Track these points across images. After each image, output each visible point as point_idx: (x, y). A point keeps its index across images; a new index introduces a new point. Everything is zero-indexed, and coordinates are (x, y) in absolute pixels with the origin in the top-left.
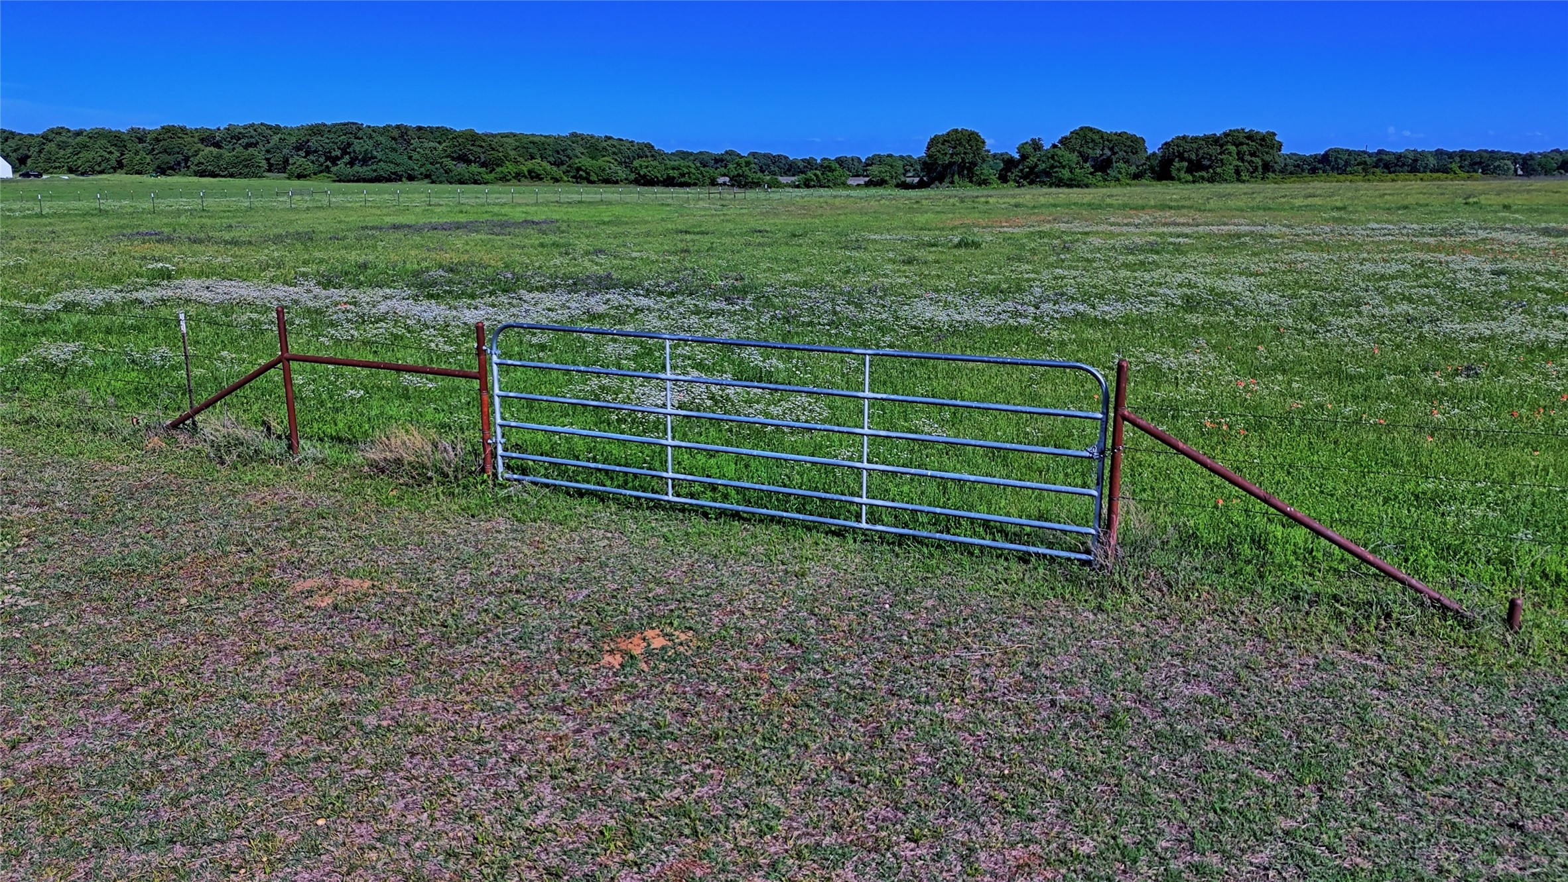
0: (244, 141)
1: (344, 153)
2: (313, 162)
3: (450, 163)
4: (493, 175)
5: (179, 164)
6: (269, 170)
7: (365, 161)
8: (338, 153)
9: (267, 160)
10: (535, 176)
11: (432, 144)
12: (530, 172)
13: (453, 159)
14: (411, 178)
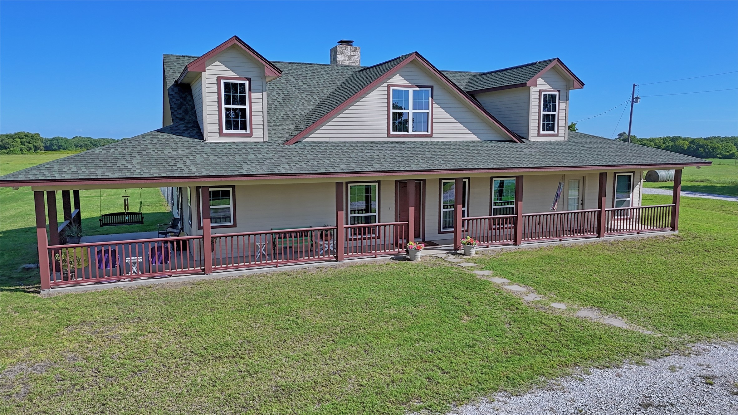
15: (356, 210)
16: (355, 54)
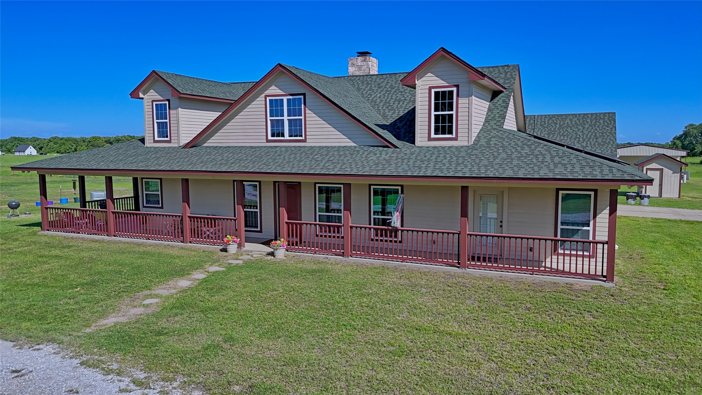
15: (252, 206)
16: (365, 64)
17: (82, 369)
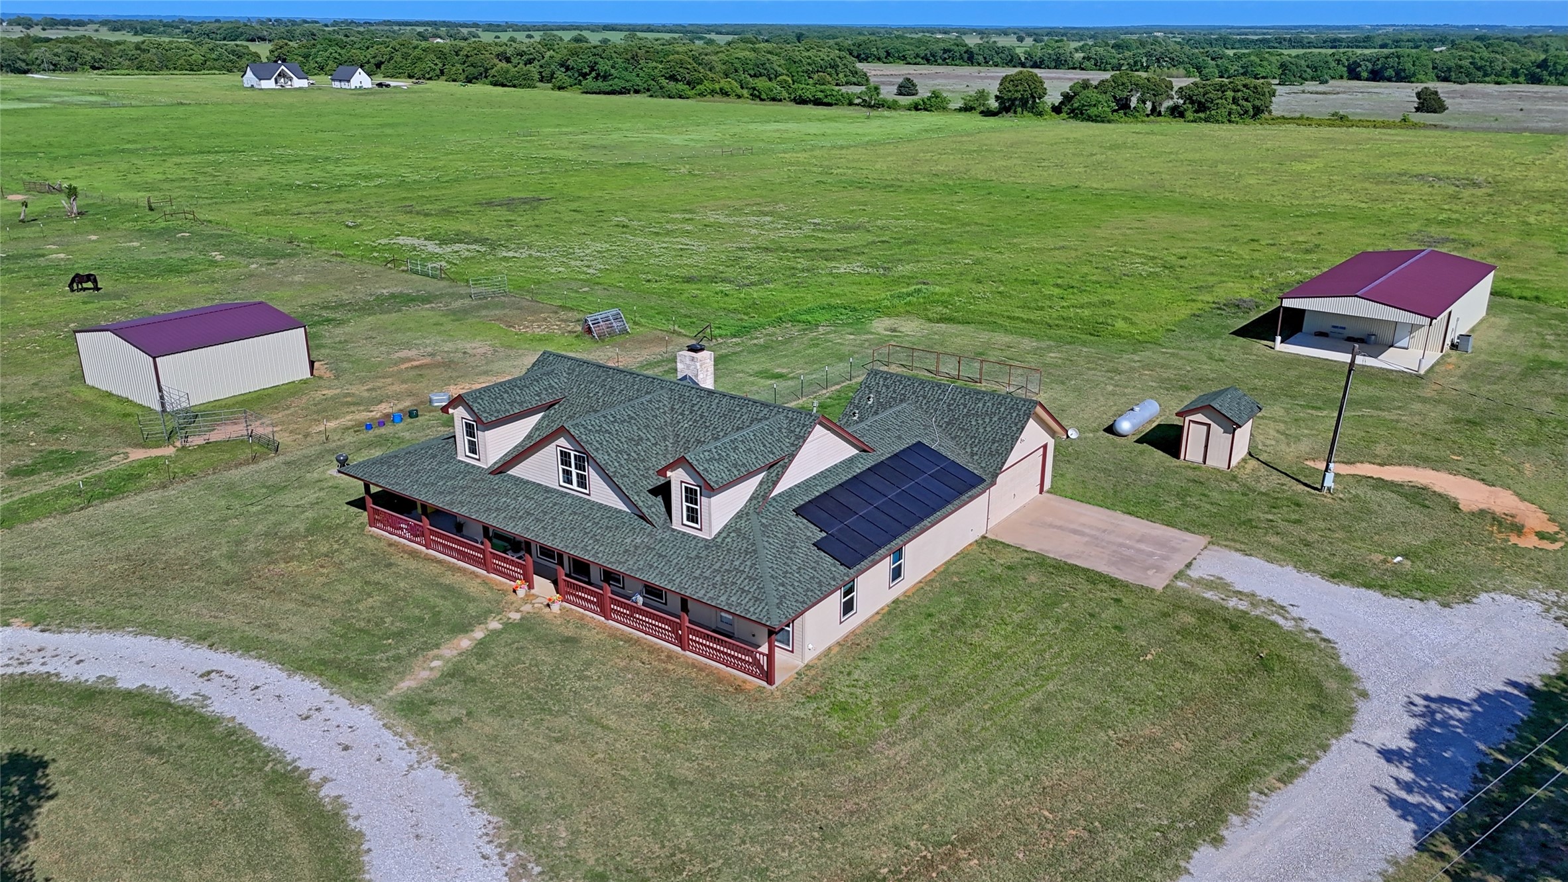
0: (525, 58)
1: (592, 69)
2: (570, 77)
3: (664, 82)
4: (694, 91)
5: (481, 74)
6: (541, 81)
7: (605, 78)
8: (587, 70)
9: (541, 73)
10: (724, 93)
11: (654, 64)
12: (721, 89)
13: (666, 78)
14: (637, 92)
17: (384, 730)
